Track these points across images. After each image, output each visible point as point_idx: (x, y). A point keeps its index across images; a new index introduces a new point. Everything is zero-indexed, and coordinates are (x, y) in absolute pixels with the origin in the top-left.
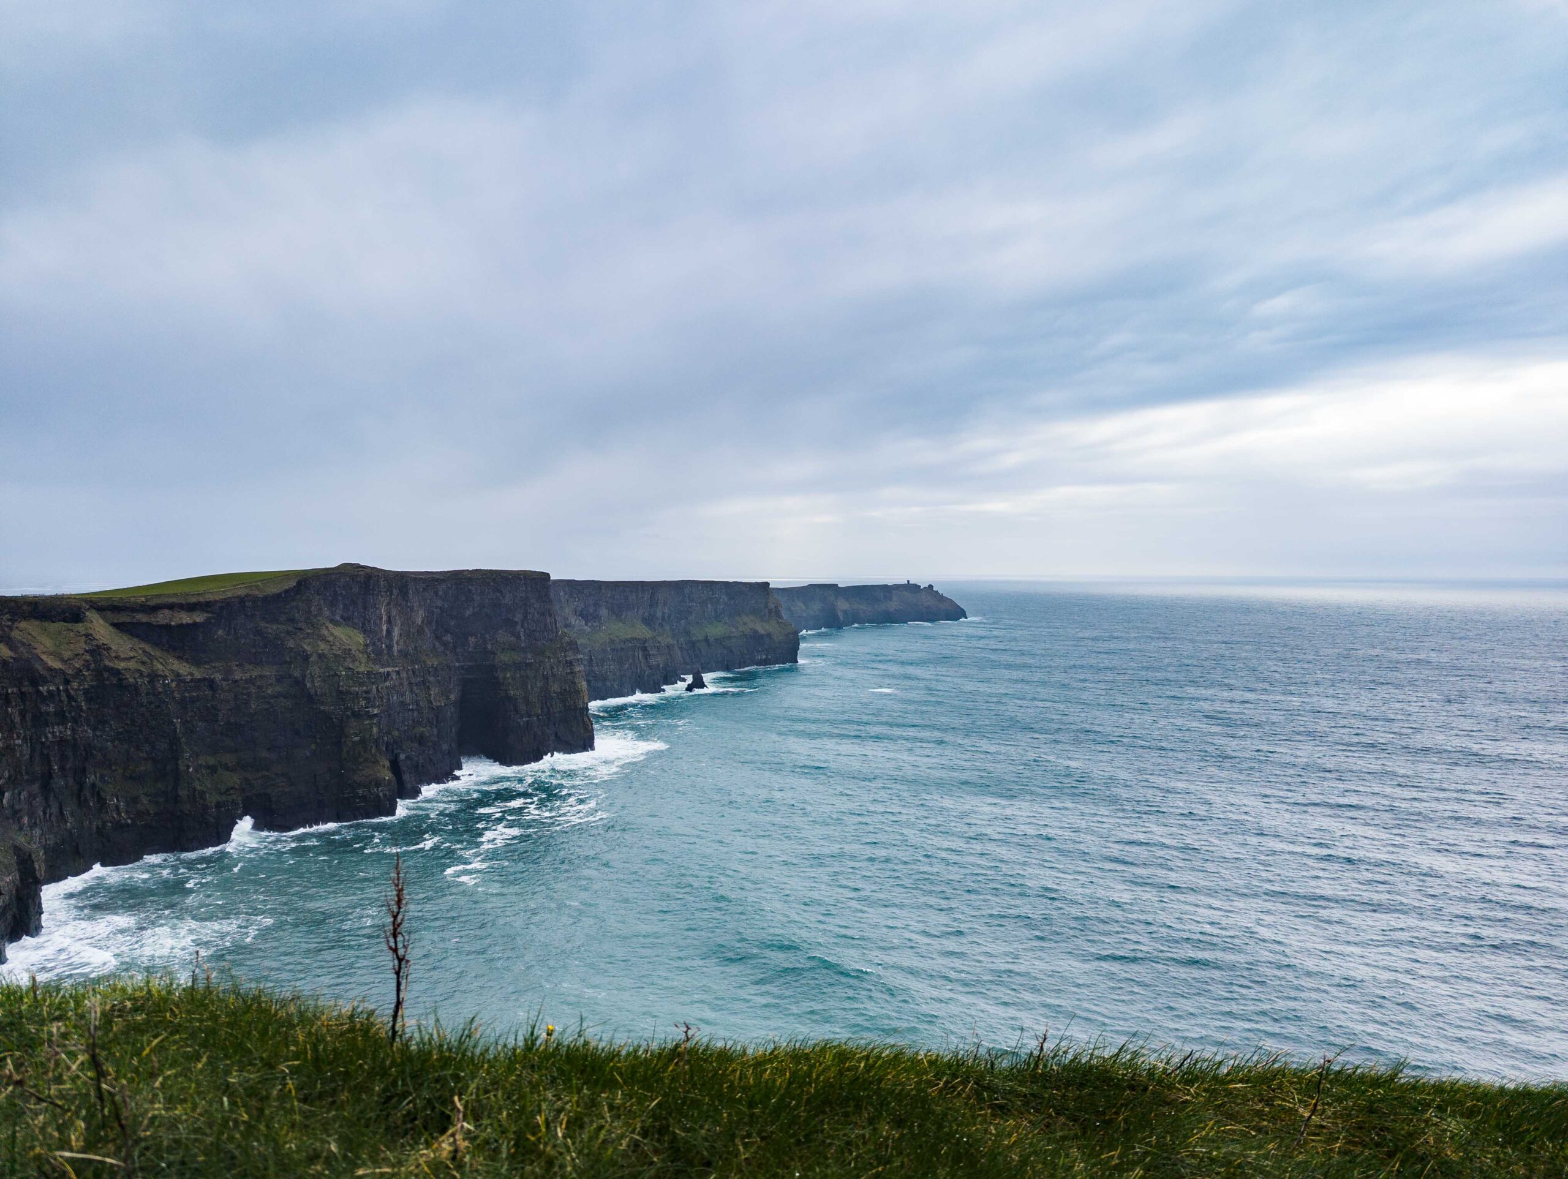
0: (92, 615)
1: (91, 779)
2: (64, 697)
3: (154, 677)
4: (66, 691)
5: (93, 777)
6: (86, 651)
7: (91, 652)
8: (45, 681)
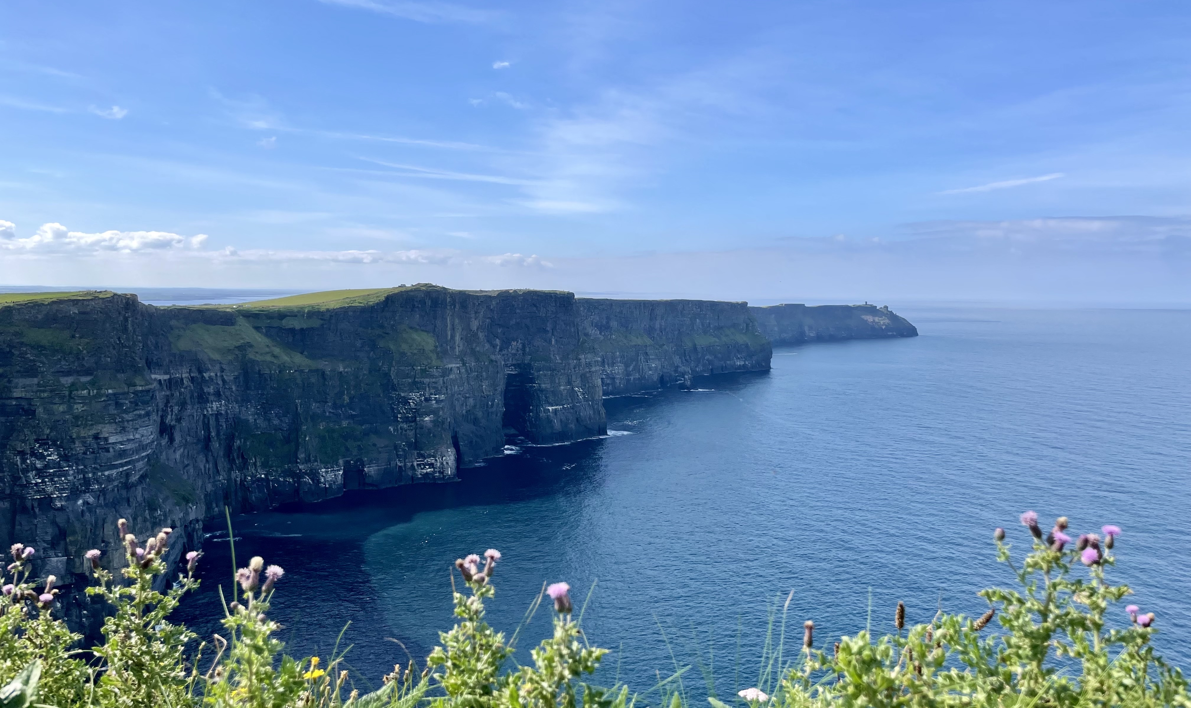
0: (241, 320)
1: (238, 443)
2: (220, 382)
3: (282, 369)
4: (222, 376)
5: (238, 442)
6: (236, 347)
7: (239, 348)
8: (208, 370)
